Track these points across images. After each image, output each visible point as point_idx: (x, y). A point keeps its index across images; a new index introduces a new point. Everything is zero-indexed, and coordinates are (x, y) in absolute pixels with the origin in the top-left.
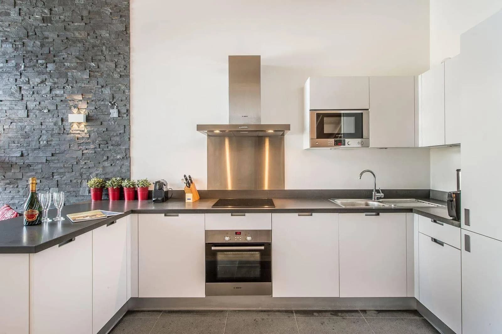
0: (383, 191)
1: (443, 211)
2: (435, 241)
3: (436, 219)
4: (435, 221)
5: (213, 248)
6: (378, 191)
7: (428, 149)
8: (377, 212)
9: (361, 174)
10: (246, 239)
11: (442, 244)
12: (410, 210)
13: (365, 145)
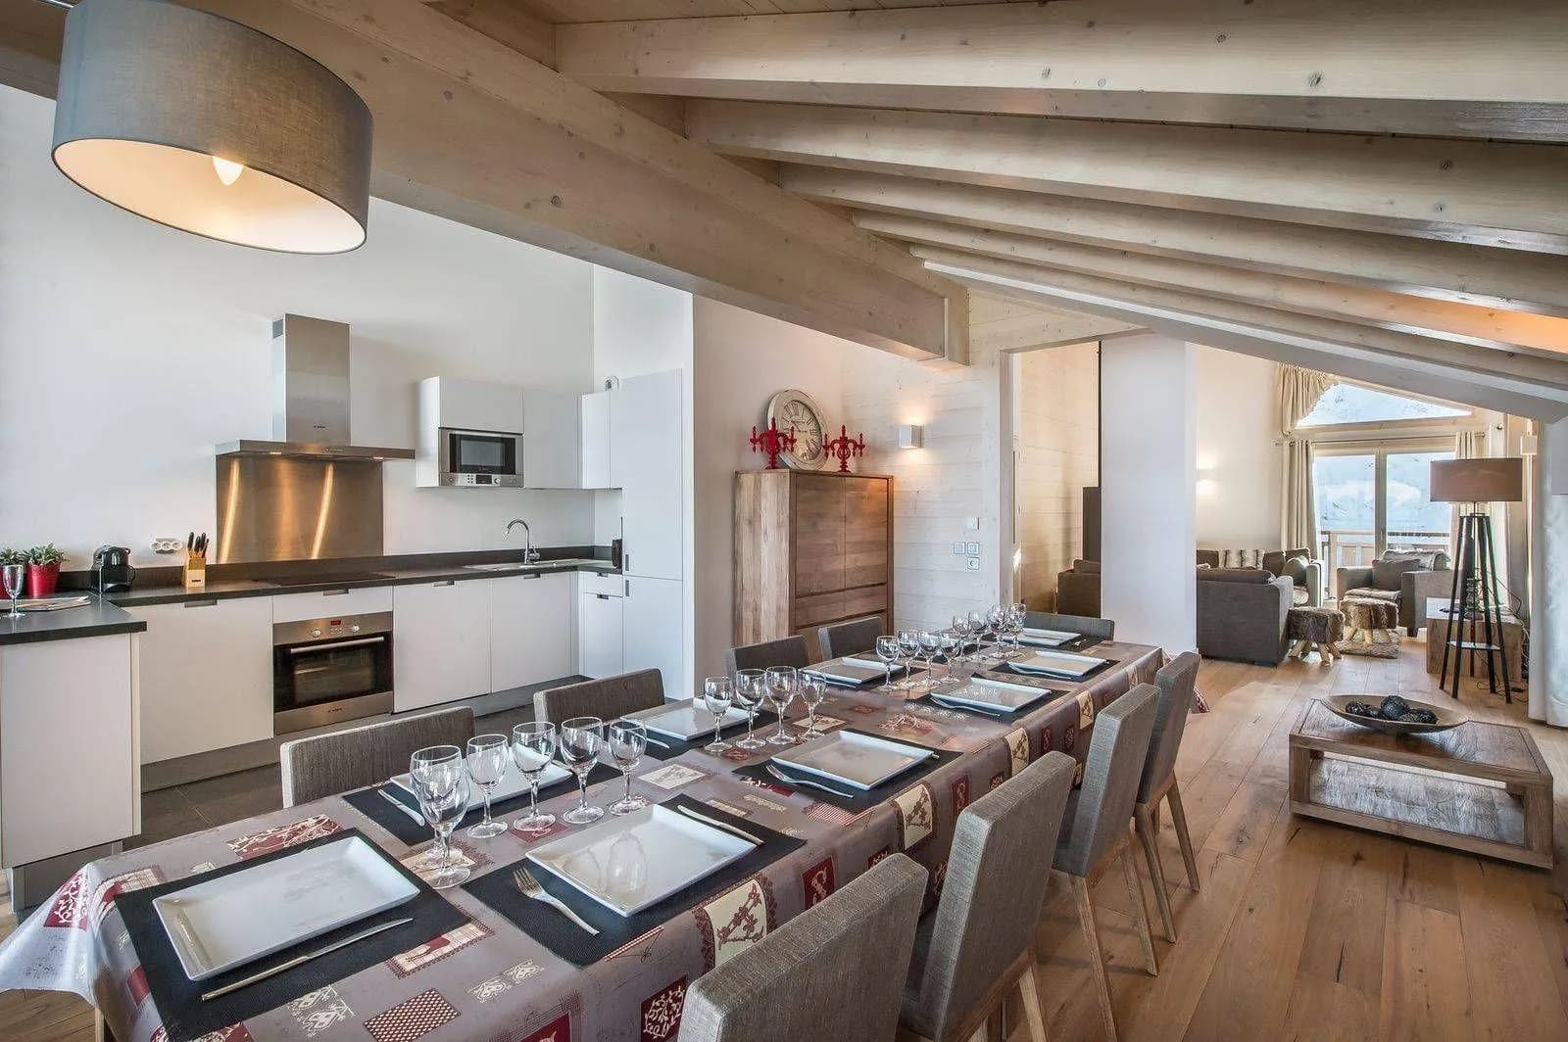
0: (538, 550)
1: (608, 564)
2: (601, 596)
3: (601, 572)
4: (600, 575)
5: (293, 651)
6: (532, 551)
7: (592, 491)
8: (537, 573)
9: (510, 526)
10: (351, 631)
11: (606, 597)
12: (575, 568)
13: (519, 484)
